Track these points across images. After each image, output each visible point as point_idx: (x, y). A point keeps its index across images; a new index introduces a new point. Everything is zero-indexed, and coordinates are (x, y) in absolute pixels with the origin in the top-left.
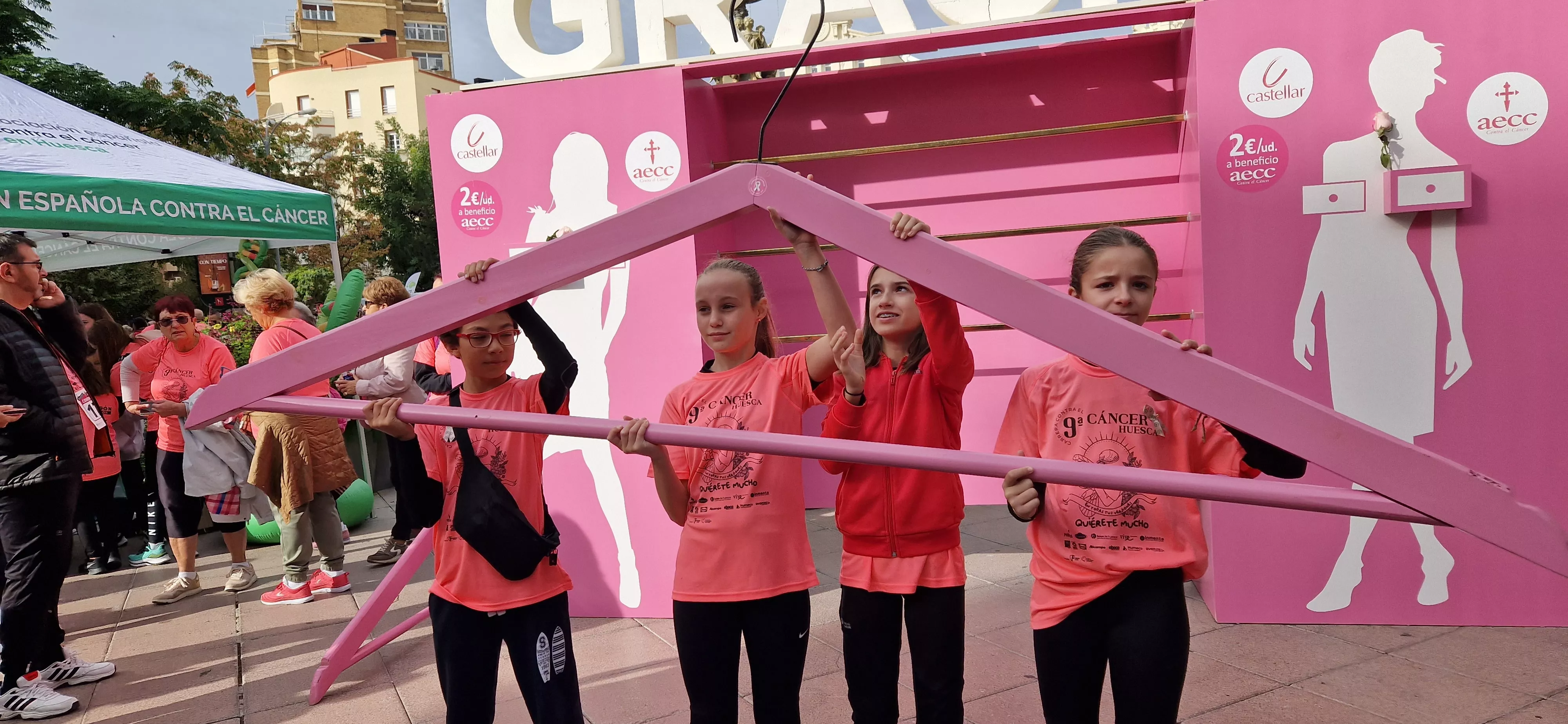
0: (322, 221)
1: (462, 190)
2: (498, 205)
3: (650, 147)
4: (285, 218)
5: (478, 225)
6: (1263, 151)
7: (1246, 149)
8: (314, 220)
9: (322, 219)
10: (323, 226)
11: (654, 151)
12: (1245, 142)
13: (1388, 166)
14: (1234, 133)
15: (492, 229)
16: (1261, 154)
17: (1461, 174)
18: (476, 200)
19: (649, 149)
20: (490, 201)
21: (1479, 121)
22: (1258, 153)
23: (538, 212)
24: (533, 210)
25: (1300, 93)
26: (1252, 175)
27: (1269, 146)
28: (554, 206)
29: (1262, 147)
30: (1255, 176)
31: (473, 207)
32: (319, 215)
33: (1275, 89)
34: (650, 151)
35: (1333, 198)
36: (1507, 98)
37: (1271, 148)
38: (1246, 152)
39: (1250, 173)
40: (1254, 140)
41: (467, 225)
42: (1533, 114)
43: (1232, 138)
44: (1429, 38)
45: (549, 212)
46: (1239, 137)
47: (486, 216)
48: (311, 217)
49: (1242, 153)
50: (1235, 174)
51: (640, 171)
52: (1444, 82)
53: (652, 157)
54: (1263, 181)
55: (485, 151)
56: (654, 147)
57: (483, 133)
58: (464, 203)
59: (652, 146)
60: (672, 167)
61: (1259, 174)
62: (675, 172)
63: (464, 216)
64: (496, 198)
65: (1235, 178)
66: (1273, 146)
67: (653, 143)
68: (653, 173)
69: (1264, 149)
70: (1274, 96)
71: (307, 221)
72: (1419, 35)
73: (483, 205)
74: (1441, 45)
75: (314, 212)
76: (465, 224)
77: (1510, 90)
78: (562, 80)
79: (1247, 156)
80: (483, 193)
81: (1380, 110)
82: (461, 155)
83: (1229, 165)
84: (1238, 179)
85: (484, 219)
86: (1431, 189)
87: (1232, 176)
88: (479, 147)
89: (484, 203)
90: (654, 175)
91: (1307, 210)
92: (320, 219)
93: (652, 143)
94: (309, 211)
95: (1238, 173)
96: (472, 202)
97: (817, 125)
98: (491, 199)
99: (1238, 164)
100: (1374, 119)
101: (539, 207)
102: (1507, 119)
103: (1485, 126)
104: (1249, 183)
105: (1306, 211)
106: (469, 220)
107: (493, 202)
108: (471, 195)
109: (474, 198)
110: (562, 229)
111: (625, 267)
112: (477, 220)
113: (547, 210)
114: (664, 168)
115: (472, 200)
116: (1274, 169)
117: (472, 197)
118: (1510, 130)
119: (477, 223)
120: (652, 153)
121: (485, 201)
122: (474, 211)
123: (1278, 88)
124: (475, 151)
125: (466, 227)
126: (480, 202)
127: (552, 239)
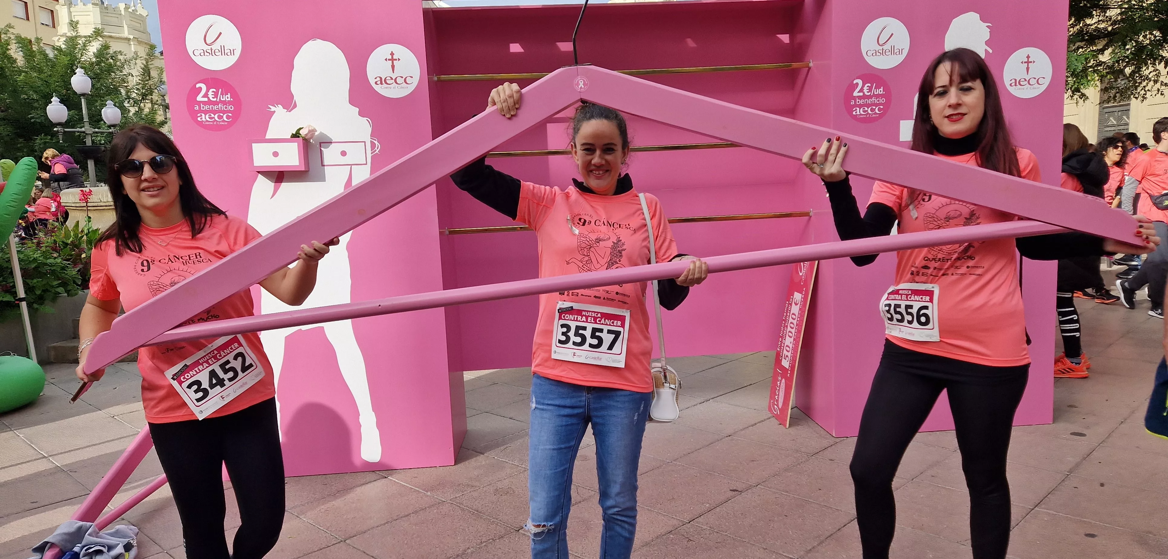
1: (198, 86)
2: (237, 102)
3: (390, 58)
5: (215, 120)
6: (875, 93)
7: (864, 91)
11: (394, 62)
12: (863, 86)
14: (857, 78)
15: (230, 124)
16: (874, 95)
18: (213, 96)
19: (389, 60)
20: (228, 98)
21: (1011, 81)
22: (872, 94)
23: (279, 110)
24: (273, 109)
25: (901, 52)
26: (867, 111)
27: (880, 90)
28: (295, 106)
29: (875, 90)
30: (869, 112)
31: (210, 102)
33: (885, 47)
34: (391, 62)
36: (1028, 65)
37: (881, 91)
38: (864, 93)
39: (866, 109)
40: (869, 85)
41: (204, 119)
42: (1043, 78)
43: (855, 82)
44: (983, 19)
45: (290, 111)
46: (860, 82)
47: (224, 112)
49: (861, 94)
50: (856, 109)
51: (381, 78)
52: (991, 51)
53: (393, 67)
54: (875, 116)
55: (223, 51)
56: (394, 57)
57: (220, 34)
58: (200, 98)
59: (392, 57)
60: (412, 77)
61: (872, 110)
62: (415, 82)
64: (235, 95)
65: (856, 112)
66: (882, 89)
67: (394, 54)
68: (393, 81)
69: (876, 92)
70: (883, 53)
72: (977, 16)
73: (221, 102)
74: (990, 25)
76: (201, 119)
77: (1030, 60)
79: (864, 97)
80: (220, 90)
83: (853, 103)
84: (858, 113)
85: (222, 114)
87: (855, 110)
88: (216, 46)
89: (222, 100)
90: (395, 83)
93: (392, 54)
95: (858, 109)
96: (208, 98)
97: (516, 48)
98: (229, 96)
101: (279, 106)
102: (1027, 80)
103: (1014, 84)
104: (865, 116)
105: (902, 139)
106: (205, 115)
107: (232, 99)
108: (208, 91)
109: (211, 94)
110: (306, 127)
111: (366, 164)
112: (215, 115)
113: (287, 109)
114: (404, 78)
115: (209, 96)
116: (882, 107)
117: (208, 93)
118: (1029, 88)
119: (214, 118)
120: (393, 63)
121: (223, 98)
122: (211, 106)
123: (887, 47)
124: (211, 49)
125: (203, 121)
126: (217, 98)
127: (296, 135)
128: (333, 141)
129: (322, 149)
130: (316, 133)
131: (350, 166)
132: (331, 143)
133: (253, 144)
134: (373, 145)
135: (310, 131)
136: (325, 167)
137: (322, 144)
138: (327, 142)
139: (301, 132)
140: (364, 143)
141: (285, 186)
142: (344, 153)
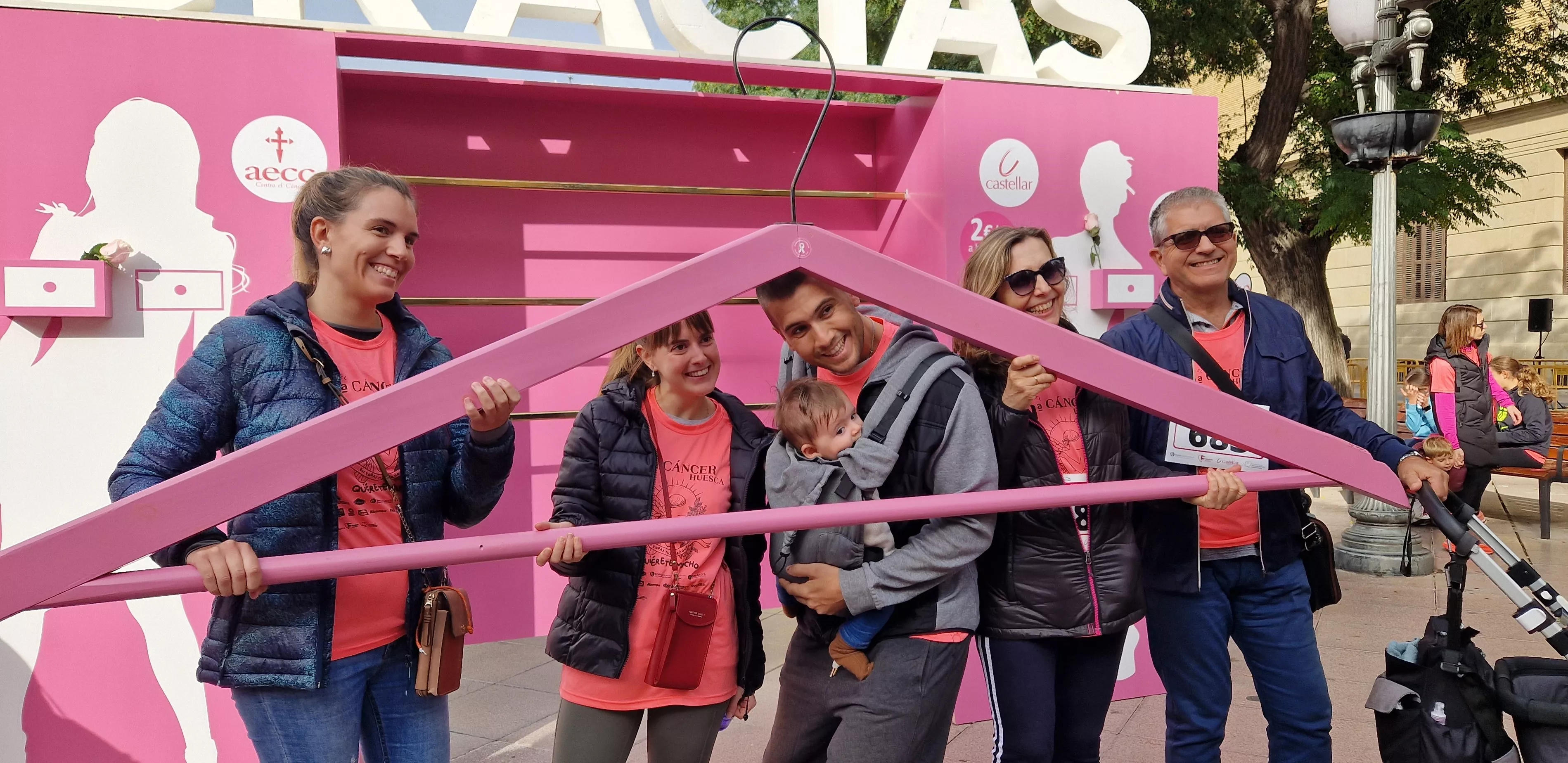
3: (276, 138)
7: (984, 234)
11: (283, 144)
12: (983, 228)
14: (976, 217)
19: (274, 141)
23: (60, 213)
24: (48, 209)
25: (1028, 185)
28: (92, 207)
33: (1009, 178)
34: (276, 144)
40: (991, 226)
43: (973, 221)
44: (1124, 151)
45: (82, 215)
46: (978, 221)
49: (981, 238)
51: (257, 169)
52: (1133, 192)
53: (280, 152)
59: (280, 137)
60: (312, 171)
68: (279, 175)
70: (1007, 185)
72: (1117, 146)
81: (1087, 212)
83: (970, 249)
90: (279, 179)
93: (279, 132)
97: (476, 143)
100: (1085, 219)
101: (61, 205)
110: (112, 244)
111: (222, 309)
113: (77, 213)
114: (299, 171)
120: (280, 146)
123: (1011, 178)
127: (92, 256)
128: (163, 269)
129: (140, 281)
130: (131, 255)
131: (192, 312)
132: (158, 271)
133: (6, 269)
134: (237, 278)
135: (119, 250)
136: (144, 312)
137: (139, 273)
138: (149, 270)
139: (102, 251)
140: (220, 274)
141: (61, 343)
142: (181, 290)
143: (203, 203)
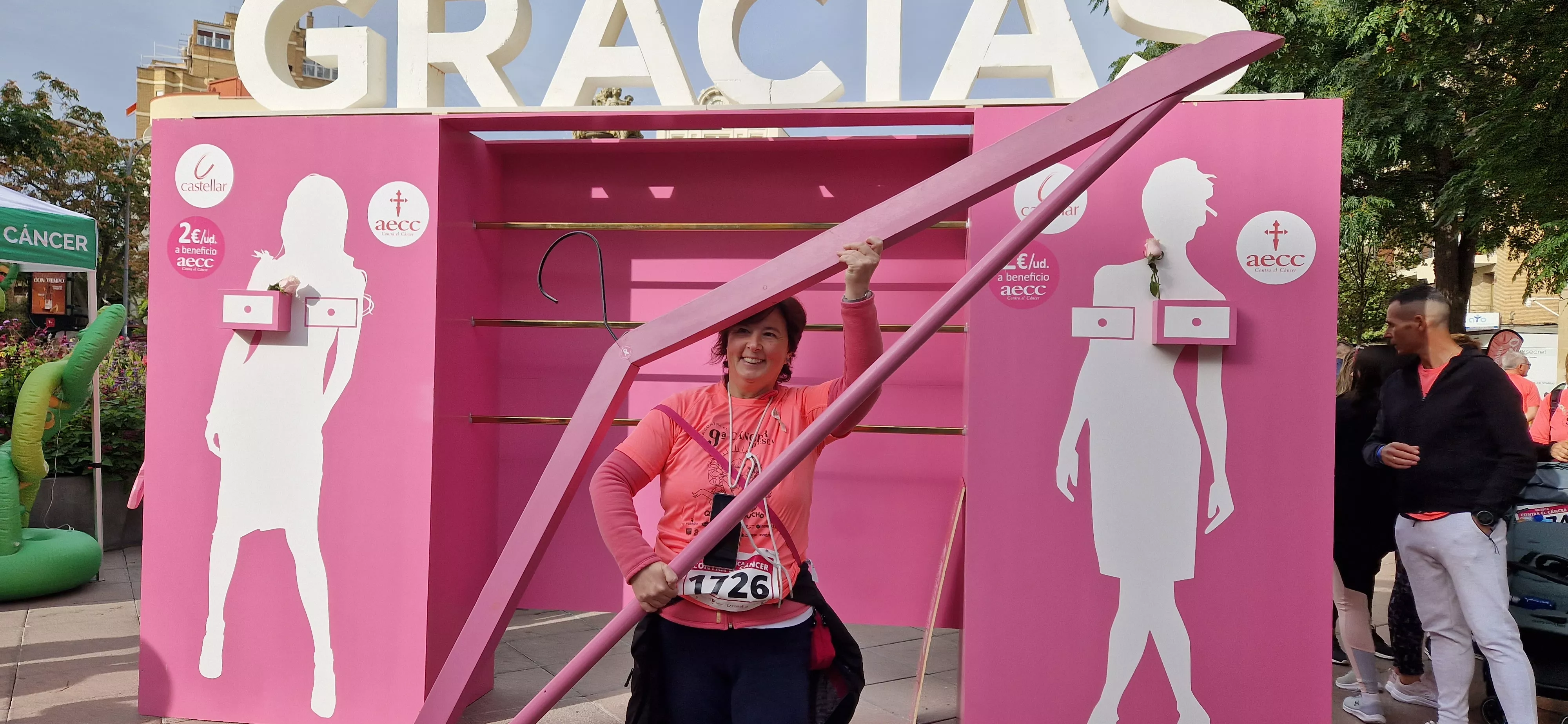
0: (81, 247)
1: (182, 225)
2: (220, 246)
3: (397, 198)
4: (33, 240)
5: (195, 266)
6: (1035, 267)
7: (1018, 263)
8: (69, 245)
9: (81, 244)
10: (81, 252)
11: (401, 203)
13: (1157, 295)
15: (210, 271)
16: (1033, 270)
17: (1227, 310)
18: (197, 238)
19: (395, 200)
20: (212, 240)
21: (1248, 258)
22: (1030, 268)
23: (265, 256)
24: (259, 255)
25: (1073, 211)
26: (1022, 291)
27: (1041, 262)
28: (283, 253)
29: (1034, 263)
30: (1026, 293)
31: (192, 245)
32: (77, 240)
34: (396, 203)
35: (1102, 323)
36: (1276, 237)
37: (1043, 265)
38: (1018, 266)
39: (1021, 288)
40: (1026, 255)
41: (183, 265)
42: (1301, 255)
44: (1202, 168)
45: (277, 259)
47: (206, 257)
48: (66, 242)
49: (1014, 267)
50: (1006, 288)
51: (383, 222)
52: (1215, 214)
53: (398, 209)
54: (1033, 298)
55: (212, 184)
56: (401, 198)
57: (213, 165)
58: (182, 240)
59: (399, 197)
60: (419, 222)
61: (1029, 290)
62: (421, 229)
63: (181, 255)
64: (220, 238)
65: (1005, 293)
66: (1044, 262)
67: (401, 194)
68: (397, 226)
69: (1036, 265)
71: (61, 245)
72: (1192, 164)
73: (204, 244)
74: (1213, 176)
75: (72, 236)
76: (181, 263)
77: (1279, 229)
78: (306, 117)
79: (1018, 271)
80: (205, 231)
81: (1152, 237)
82: (185, 187)
83: (1000, 279)
84: (1008, 293)
85: (203, 259)
86: (1197, 322)
87: (1003, 290)
88: (206, 181)
89: (206, 242)
90: (398, 229)
91: (1076, 332)
92: (78, 244)
93: (399, 194)
94: (64, 234)
95: (1008, 288)
96: (191, 239)
97: (599, 193)
98: (213, 238)
99: (1009, 278)
100: (1146, 245)
101: (266, 251)
102: (1276, 258)
103: (1253, 263)
104: (1019, 299)
105: (1075, 334)
106: (186, 259)
107: (216, 242)
108: (191, 231)
109: (194, 234)
110: (287, 279)
111: (356, 327)
112: (196, 259)
113: (275, 257)
114: (410, 223)
115: (192, 238)
116: (1044, 287)
117: (192, 234)
118: (1278, 270)
119: (194, 263)
120: (399, 204)
121: (206, 240)
122: (193, 249)
124: (201, 184)
125: (182, 267)
126: (200, 240)
127: (274, 288)
128: (322, 296)
129: (308, 306)
130: (302, 287)
131: (337, 328)
132: (319, 298)
134: (366, 303)
136: (309, 328)
137: (308, 300)
138: (312, 297)
140: (355, 301)
141: (262, 349)
142: (331, 312)
143: (349, 248)
